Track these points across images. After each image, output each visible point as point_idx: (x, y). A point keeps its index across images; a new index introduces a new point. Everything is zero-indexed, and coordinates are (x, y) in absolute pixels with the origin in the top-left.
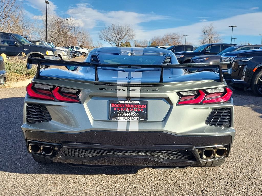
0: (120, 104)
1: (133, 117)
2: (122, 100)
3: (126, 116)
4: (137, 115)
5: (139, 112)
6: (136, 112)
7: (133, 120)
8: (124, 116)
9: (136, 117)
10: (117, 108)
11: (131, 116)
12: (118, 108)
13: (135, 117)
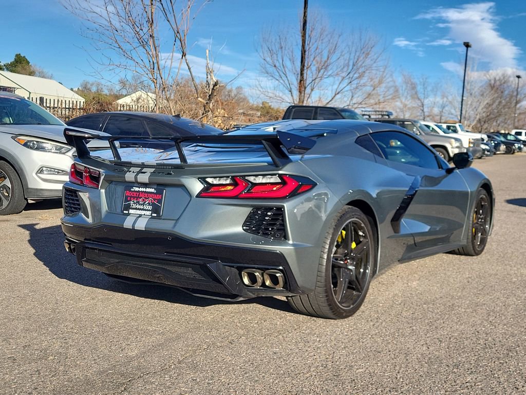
0: (135, 191)
1: (145, 210)
2: (137, 187)
3: (139, 209)
4: (150, 208)
5: (153, 205)
6: (149, 204)
7: (144, 214)
8: (136, 209)
9: (149, 210)
10: (131, 197)
11: (143, 210)
12: (133, 197)
13: (147, 210)
